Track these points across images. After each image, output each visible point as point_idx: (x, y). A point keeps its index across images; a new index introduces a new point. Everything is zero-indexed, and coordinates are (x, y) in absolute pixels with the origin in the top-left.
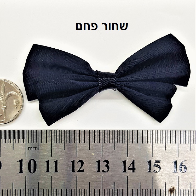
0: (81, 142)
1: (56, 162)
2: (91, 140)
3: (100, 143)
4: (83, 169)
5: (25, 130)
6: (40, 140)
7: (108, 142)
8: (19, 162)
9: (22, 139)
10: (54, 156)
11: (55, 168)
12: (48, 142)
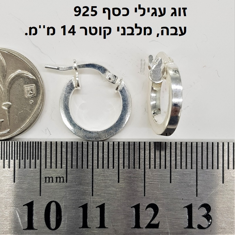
0: (152, 166)
1: (102, 207)
2: (173, 162)
3: (192, 168)
4: (157, 222)
5: (38, 142)
6: (69, 162)
7: (210, 167)
8: (26, 207)
9: (33, 159)
10: (99, 195)
11: (99, 219)
12: (85, 166)
